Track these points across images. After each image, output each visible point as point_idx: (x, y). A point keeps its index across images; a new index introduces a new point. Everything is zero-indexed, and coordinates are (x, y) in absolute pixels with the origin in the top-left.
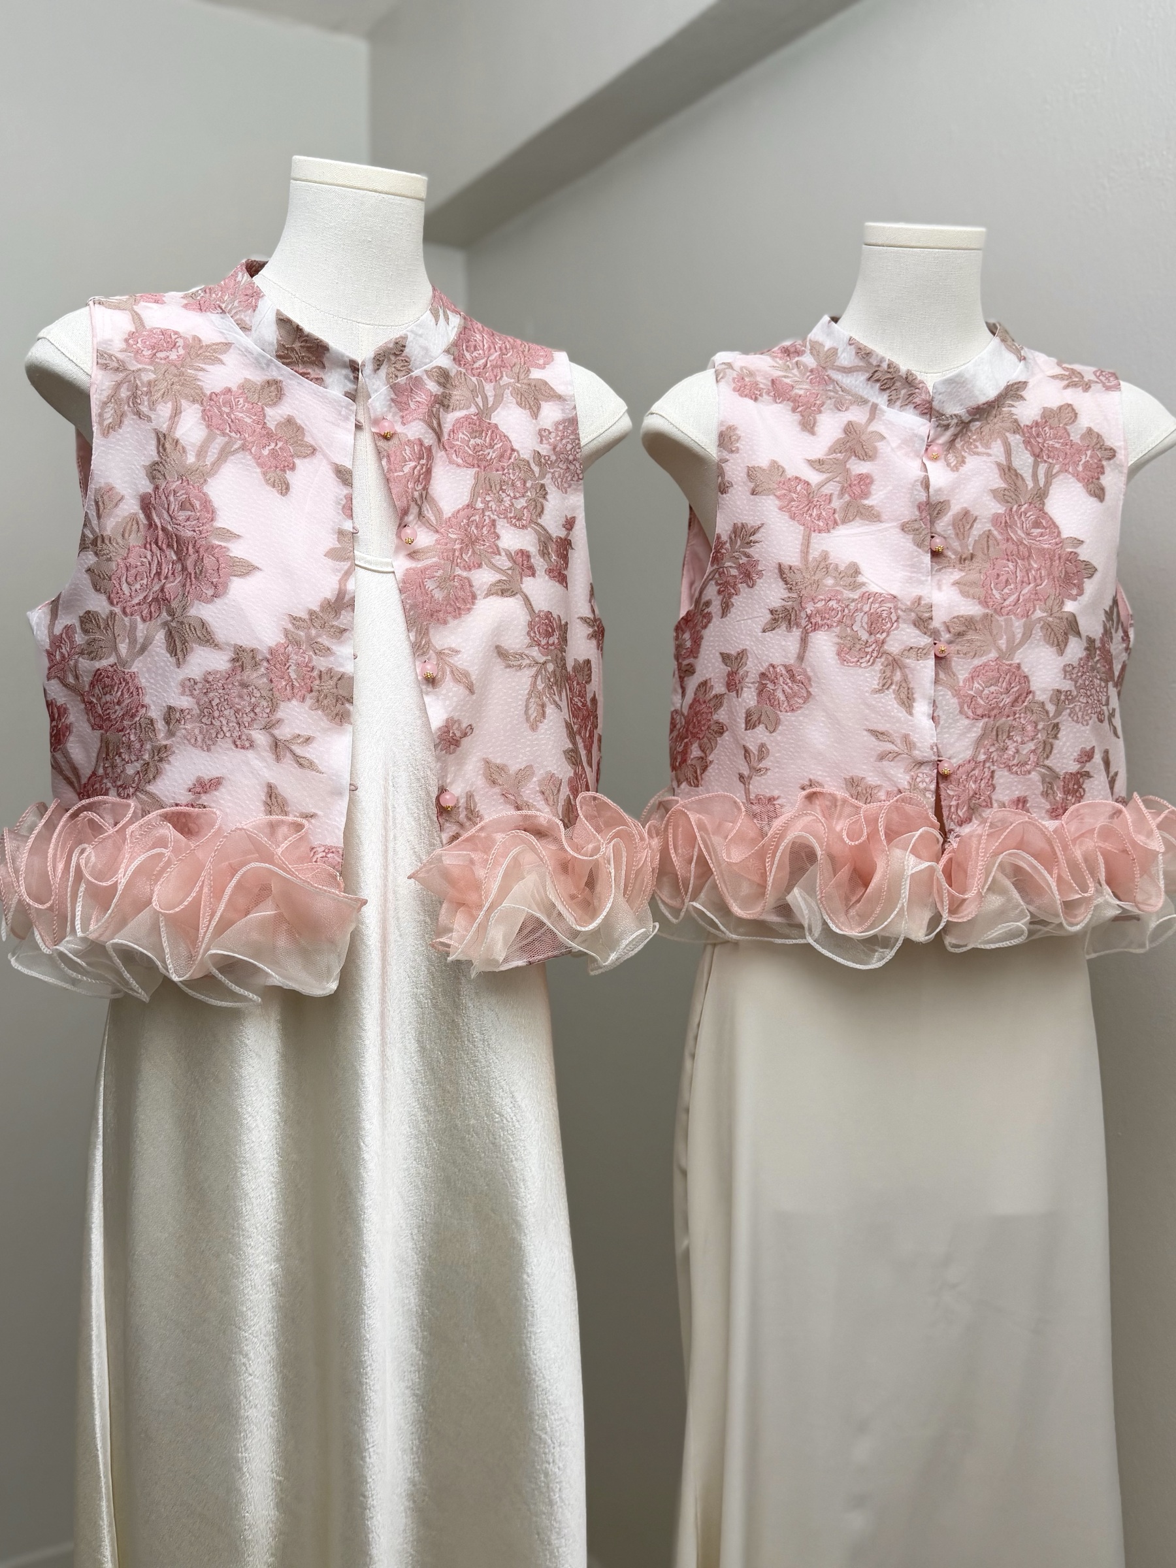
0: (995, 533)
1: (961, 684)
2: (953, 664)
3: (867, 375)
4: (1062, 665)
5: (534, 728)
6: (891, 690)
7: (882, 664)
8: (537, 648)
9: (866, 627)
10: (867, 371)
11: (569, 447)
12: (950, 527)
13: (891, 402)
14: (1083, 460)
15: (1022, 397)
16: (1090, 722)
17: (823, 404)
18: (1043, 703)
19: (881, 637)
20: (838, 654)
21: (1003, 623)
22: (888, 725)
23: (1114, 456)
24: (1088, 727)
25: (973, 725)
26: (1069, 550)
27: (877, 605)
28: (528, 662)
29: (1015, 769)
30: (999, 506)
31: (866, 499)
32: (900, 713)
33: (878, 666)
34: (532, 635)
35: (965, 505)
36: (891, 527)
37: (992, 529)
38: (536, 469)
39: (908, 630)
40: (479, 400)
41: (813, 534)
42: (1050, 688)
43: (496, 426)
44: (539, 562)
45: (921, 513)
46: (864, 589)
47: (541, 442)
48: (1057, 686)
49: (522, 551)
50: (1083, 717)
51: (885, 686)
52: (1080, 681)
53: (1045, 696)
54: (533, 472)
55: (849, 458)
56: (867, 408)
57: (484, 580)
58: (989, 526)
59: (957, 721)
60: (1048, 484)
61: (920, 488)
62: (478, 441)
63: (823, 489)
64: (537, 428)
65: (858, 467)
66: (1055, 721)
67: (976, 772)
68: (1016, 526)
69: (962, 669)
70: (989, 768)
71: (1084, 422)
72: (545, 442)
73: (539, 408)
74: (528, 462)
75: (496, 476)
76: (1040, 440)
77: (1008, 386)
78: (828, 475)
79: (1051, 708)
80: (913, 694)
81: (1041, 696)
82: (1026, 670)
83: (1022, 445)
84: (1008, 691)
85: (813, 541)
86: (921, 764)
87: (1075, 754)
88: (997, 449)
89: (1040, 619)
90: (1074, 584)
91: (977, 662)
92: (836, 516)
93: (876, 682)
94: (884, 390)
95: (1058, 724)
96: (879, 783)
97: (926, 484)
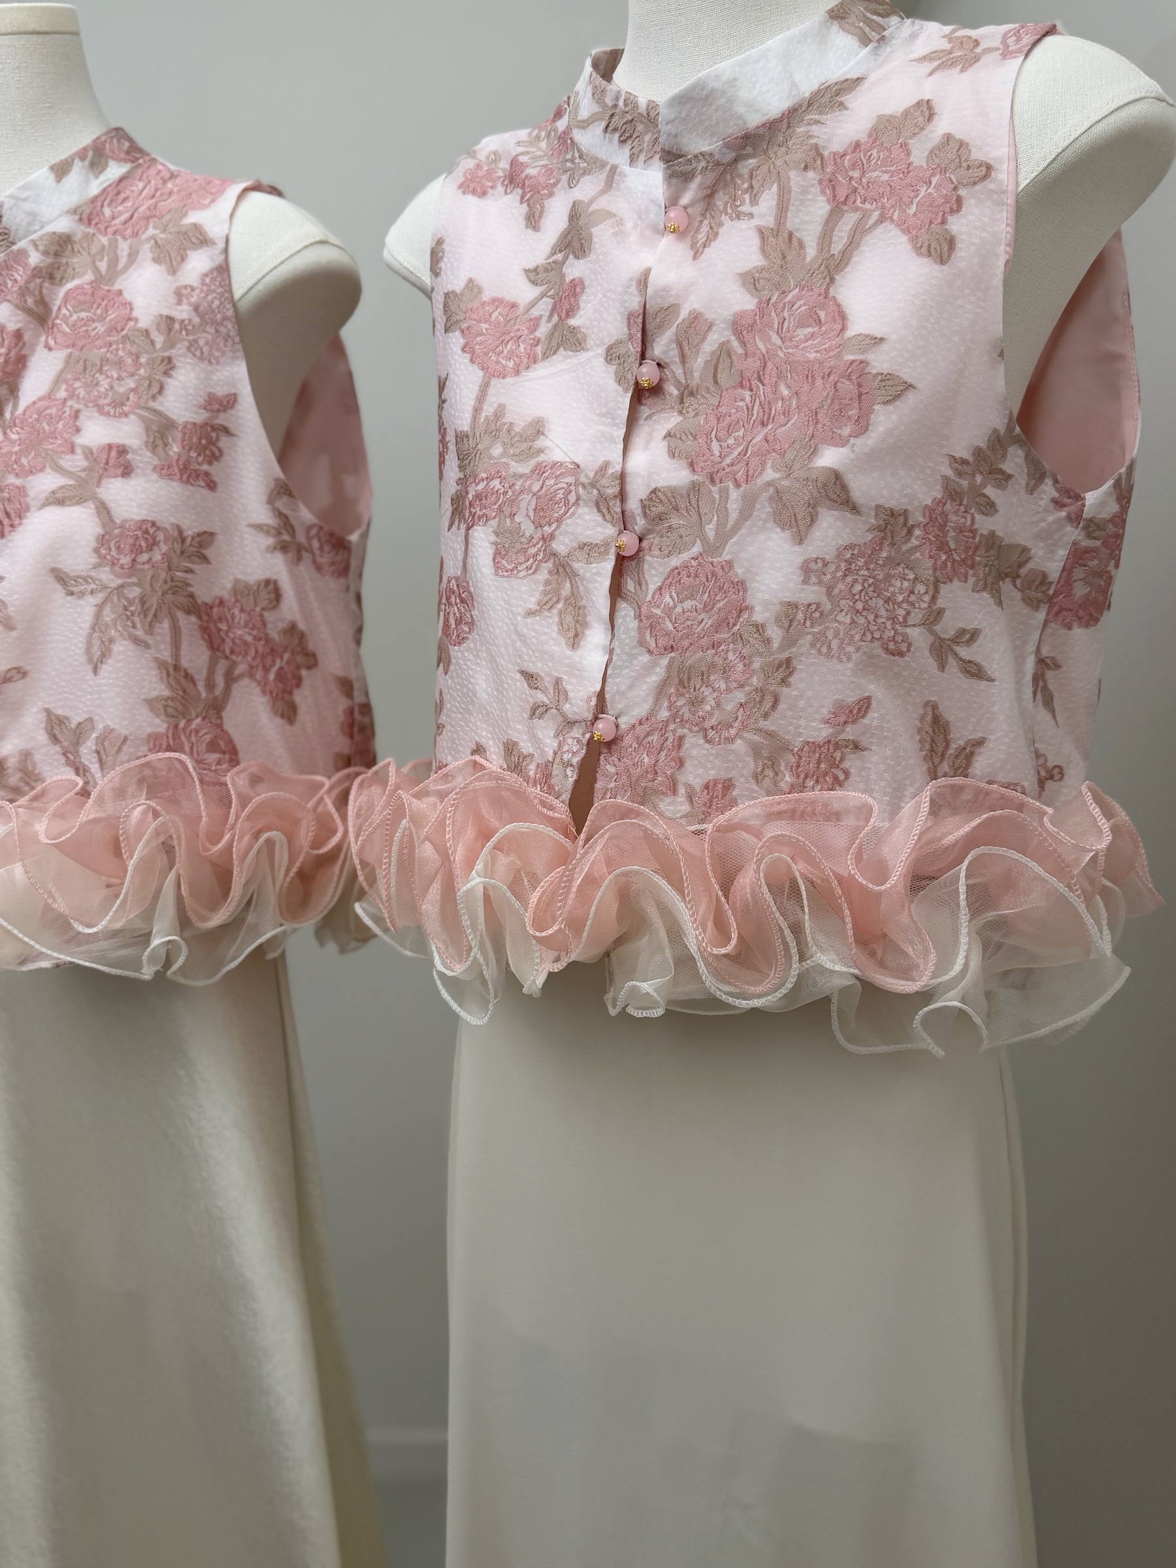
0: (735, 344)
1: (649, 597)
2: (646, 567)
3: (604, 124)
4: (800, 560)
5: (95, 670)
6: (555, 611)
7: (550, 573)
8: (107, 569)
9: (531, 514)
10: (603, 119)
11: (217, 302)
12: (674, 346)
13: (633, 159)
14: (922, 193)
15: (841, 104)
16: (855, 657)
17: (558, 181)
18: (763, 626)
19: (548, 530)
20: (494, 560)
21: (717, 496)
22: (539, 665)
23: (987, 176)
24: (850, 665)
25: (655, 664)
26: (851, 357)
27: (552, 481)
28: (93, 586)
29: (711, 734)
30: (748, 297)
31: (573, 316)
32: (557, 646)
33: (543, 575)
34: (103, 551)
35: (696, 306)
36: (593, 357)
37: (733, 338)
38: (159, 340)
39: (587, 517)
40: (103, 266)
41: (494, 382)
42: (775, 601)
43: (120, 293)
44: (143, 458)
45: (629, 329)
46: (541, 458)
47: (179, 303)
48: (788, 596)
49: (110, 447)
50: (840, 648)
51: (544, 606)
52: (841, 586)
53: (767, 615)
54: (153, 343)
55: (566, 258)
56: (602, 176)
57: (43, 487)
58: (728, 335)
59: (634, 657)
60: (853, 244)
61: (633, 290)
62: (83, 315)
63: (532, 311)
64: (174, 286)
65: (574, 269)
66: (785, 655)
67: (655, 738)
68: (771, 326)
69: (655, 571)
70: (674, 731)
71: (942, 126)
72: (185, 301)
73: (183, 260)
74: (147, 331)
75: (96, 354)
76: (856, 174)
77: (819, 91)
78: (544, 287)
79: (775, 633)
80: (585, 616)
81: (759, 616)
82: (740, 571)
83: (816, 189)
84: (707, 608)
85: (492, 391)
86: (571, 724)
87: (824, 711)
88: (767, 202)
89: (769, 484)
90: (849, 417)
91: (675, 561)
92: (539, 349)
93: (533, 600)
94: (624, 142)
95: (788, 661)
96: (531, 750)
97: (643, 281)
